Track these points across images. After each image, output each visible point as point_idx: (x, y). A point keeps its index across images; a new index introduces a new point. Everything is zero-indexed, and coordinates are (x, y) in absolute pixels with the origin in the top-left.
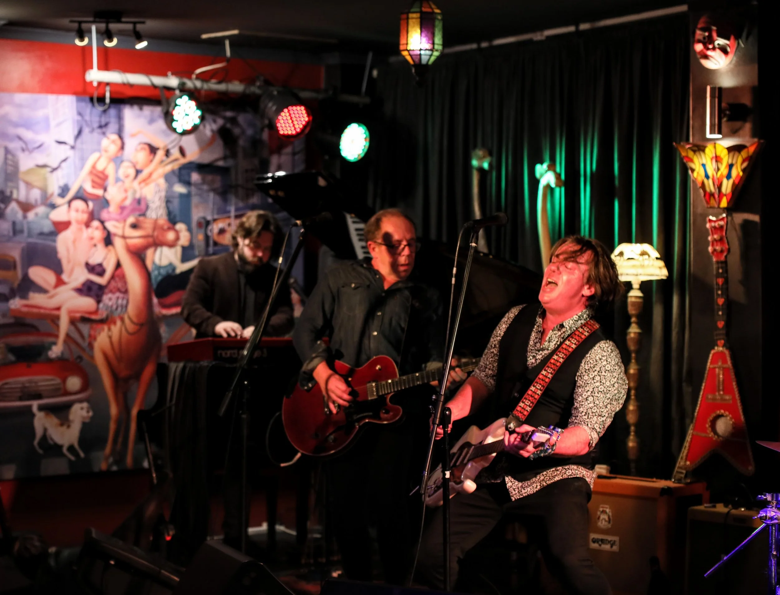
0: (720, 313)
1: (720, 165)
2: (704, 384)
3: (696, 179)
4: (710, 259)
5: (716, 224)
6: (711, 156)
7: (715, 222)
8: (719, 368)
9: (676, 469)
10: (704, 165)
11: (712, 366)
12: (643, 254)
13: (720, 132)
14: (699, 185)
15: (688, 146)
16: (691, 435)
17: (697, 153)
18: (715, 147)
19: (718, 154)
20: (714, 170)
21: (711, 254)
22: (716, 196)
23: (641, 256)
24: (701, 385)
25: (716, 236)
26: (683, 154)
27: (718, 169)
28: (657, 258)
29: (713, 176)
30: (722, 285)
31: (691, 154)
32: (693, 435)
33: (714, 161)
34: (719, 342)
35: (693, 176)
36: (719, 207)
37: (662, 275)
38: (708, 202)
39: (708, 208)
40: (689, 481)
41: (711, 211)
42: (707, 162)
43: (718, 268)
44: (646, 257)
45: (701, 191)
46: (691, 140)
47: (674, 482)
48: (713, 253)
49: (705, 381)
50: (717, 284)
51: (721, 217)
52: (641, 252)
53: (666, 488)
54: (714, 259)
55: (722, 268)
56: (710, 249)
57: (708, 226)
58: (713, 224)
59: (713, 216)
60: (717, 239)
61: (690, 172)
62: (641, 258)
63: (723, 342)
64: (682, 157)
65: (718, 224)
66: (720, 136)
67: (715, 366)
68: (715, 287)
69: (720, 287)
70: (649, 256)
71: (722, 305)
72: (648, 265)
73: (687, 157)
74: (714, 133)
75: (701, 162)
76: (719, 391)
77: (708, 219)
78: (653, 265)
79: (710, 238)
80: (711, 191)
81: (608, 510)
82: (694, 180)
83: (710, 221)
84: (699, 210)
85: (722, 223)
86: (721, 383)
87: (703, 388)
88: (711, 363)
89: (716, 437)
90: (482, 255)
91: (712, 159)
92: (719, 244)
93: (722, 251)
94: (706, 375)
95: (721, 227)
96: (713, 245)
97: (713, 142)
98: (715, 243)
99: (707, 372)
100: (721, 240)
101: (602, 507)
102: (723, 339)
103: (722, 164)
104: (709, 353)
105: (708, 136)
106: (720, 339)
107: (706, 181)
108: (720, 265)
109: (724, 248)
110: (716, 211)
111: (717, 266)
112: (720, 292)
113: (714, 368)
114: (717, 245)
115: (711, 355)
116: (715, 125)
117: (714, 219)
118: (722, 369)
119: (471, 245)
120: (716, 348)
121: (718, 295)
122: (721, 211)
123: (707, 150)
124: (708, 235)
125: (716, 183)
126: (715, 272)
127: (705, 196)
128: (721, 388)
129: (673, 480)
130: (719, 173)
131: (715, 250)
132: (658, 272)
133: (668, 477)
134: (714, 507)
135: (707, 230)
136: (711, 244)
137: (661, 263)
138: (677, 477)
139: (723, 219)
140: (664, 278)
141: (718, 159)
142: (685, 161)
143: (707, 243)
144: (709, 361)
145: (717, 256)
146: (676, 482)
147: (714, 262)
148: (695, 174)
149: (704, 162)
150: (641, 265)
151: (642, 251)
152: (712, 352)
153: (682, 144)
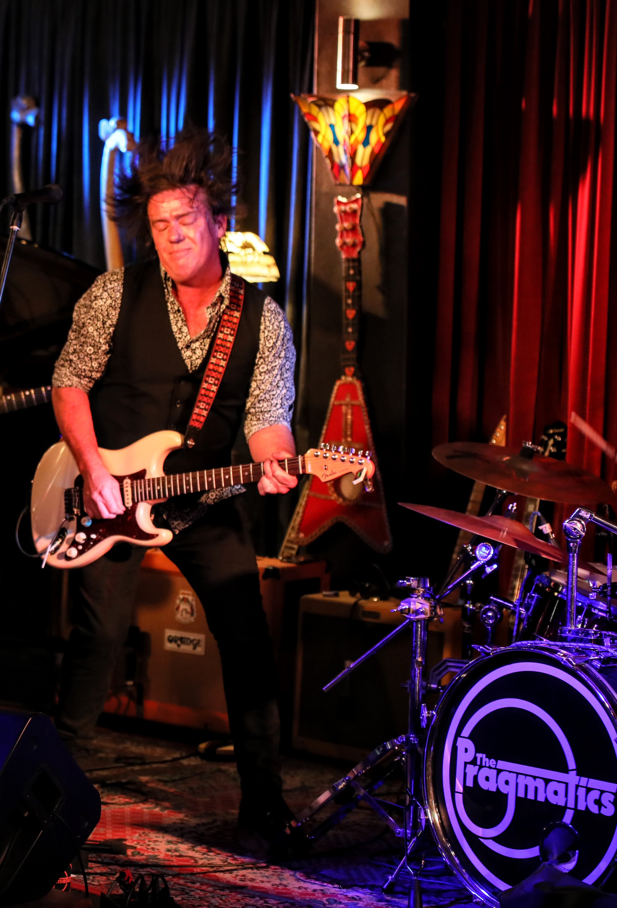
0: (350, 330)
1: (354, 126)
2: (325, 427)
3: (321, 145)
4: (337, 254)
5: (348, 208)
6: (342, 115)
7: (345, 204)
8: (347, 405)
9: (285, 543)
10: (332, 126)
11: (337, 403)
12: (246, 246)
13: (355, 81)
14: (325, 154)
15: (311, 100)
16: (306, 496)
17: (324, 109)
18: (348, 102)
19: (352, 111)
20: (347, 133)
21: (339, 249)
22: (348, 170)
23: (243, 249)
24: (321, 429)
25: (346, 225)
26: (305, 110)
27: (352, 132)
28: (265, 253)
29: (345, 141)
30: (354, 291)
31: (315, 110)
32: (308, 496)
33: (346, 121)
34: (347, 370)
35: (317, 141)
36: (351, 184)
37: (271, 277)
38: (336, 177)
39: (336, 185)
40: (302, 559)
41: (340, 189)
42: (336, 122)
43: (348, 269)
44: (250, 250)
45: (328, 161)
46: (315, 91)
47: (282, 561)
48: (341, 247)
49: (326, 423)
50: (347, 290)
51: (353, 198)
52: (244, 244)
53: (271, 568)
54: (343, 256)
55: (354, 268)
56: (338, 241)
57: (336, 209)
58: (343, 208)
59: (343, 196)
60: (348, 228)
61: (312, 135)
62: (243, 252)
63: (352, 369)
64: (303, 114)
65: (350, 208)
66: (355, 87)
67: (343, 402)
68: (344, 294)
69: (351, 294)
70: (254, 249)
71: (353, 319)
72: (252, 262)
73: (309, 114)
74: (348, 82)
75: (329, 123)
76: (346, 436)
77: (335, 201)
78: (258, 262)
79: (338, 227)
80: (341, 162)
81: (190, 598)
82: (318, 146)
83: (339, 203)
84: (325, 188)
85: (355, 206)
86: (349, 427)
87: (324, 432)
88: (336, 398)
89: (341, 500)
90: (24, 243)
91: (343, 118)
92: (350, 234)
93: (354, 245)
94: (328, 415)
95: (354, 212)
96: (342, 236)
97: (345, 95)
98: (345, 233)
99: (329, 411)
100: (353, 230)
101: (183, 594)
102: (353, 366)
103: (357, 124)
104: (333, 384)
105: (340, 85)
106: (349, 366)
107: (334, 148)
108: (351, 264)
109: (357, 241)
110: (346, 189)
111: (347, 265)
112: (350, 301)
113: (340, 405)
114: (348, 236)
115: (336, 388)
116: (348, 71)
117: (344, 200)
118: (350, 406)
119: (12, 229)
120: (343, 378)
121: (347, 305)
122: (354, 189)
123: (337, 106)
124: (336, 222)
125: (349, 150)
126: (344, 274)
127: (332, 168)
128: (349, 433)
129: (281, 558)
130: (353, 138)
131: (344, 243)
132: (265, 271)
133: (273, 554)
134: (337, 595)
135: (334, 215)
136: (339, 235)
137: (270, 260)
138: (286, 554)
139: (356, 201)
140: (274, 280)
141: (353, 119)
142: (306, 119)
143: (334, 234)
144: (334, 395)
145: (347, 252)
146: (285, 560)
147: (343, 260)
148: (320, 138)
149: (333, 122)
150: (242, 262)
151: (245, 242)
152: (338, 383)
153: (303, 95)
